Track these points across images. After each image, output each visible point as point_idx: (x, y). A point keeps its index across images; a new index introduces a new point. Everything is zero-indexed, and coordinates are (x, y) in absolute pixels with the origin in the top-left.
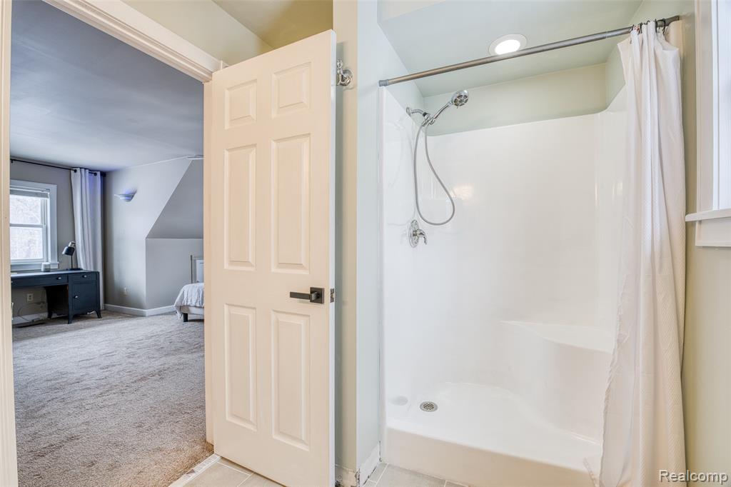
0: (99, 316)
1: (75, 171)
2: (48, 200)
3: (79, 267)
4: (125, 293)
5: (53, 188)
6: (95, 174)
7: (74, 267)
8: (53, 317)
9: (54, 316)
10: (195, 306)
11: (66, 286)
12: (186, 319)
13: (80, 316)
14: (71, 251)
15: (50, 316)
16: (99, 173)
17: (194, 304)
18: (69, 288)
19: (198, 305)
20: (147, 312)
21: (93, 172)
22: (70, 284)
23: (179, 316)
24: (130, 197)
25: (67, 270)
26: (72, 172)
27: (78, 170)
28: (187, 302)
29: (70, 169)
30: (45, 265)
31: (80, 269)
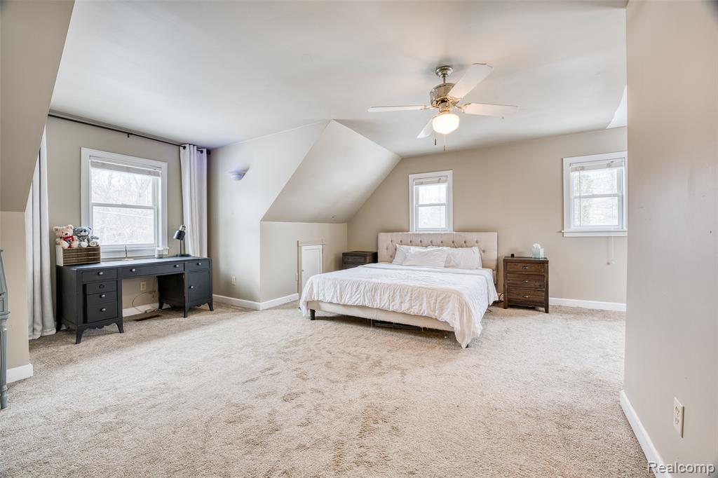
0: (211, 309)
1: (184, 148)
2: (160, 179)
3: (187, 253)
4: (234, 282)
5: (164, 165)
6: (202, 152)
7: (182, 253)
8: (163, 308)
9: (165, 306)
10: (331, 303)
11: (182, 275)
12: (313, 318)
13: (194, 309)
14: (181, 235)
15: (161, 307)
16: (205, 151)
17: (328, 299)
18: (186, 278)
19: (335, 301)
20: (262, 305)
21: (200, 150)
22: (186, 272)
23: (305, 312)
24: (241, 175)
25: (177, 256)
26: (181, 148)
27: (187, 146)
28: (318, 296)
29: (181, 145)
30: (159, 251)
31: (188, 256)
